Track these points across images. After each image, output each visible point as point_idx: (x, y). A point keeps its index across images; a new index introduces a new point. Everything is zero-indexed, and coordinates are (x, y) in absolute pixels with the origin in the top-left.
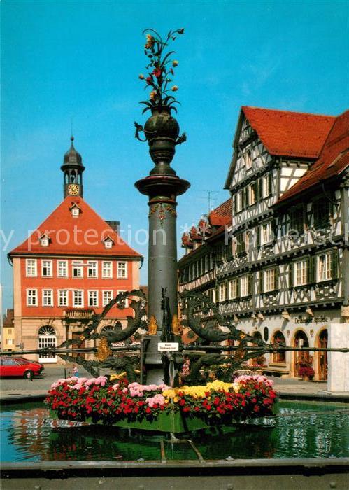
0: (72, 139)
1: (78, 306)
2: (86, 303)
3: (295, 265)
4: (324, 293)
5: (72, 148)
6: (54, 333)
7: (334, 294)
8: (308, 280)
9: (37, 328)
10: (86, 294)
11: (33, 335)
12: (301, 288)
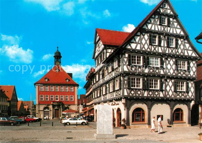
0: (58, 48)
1: (57, 101)
2: (59, 100)
3: (110, 84)
4: (118, 94)
5: (58, 50)
6: (49, 109)
7: (120, 94)
8: (113, 90)
9: (43, 107)
10: (59, 97)
11: (42, 110)
12: (112, 92)
